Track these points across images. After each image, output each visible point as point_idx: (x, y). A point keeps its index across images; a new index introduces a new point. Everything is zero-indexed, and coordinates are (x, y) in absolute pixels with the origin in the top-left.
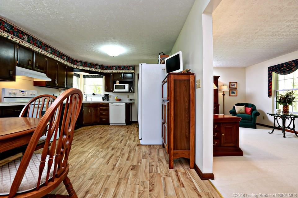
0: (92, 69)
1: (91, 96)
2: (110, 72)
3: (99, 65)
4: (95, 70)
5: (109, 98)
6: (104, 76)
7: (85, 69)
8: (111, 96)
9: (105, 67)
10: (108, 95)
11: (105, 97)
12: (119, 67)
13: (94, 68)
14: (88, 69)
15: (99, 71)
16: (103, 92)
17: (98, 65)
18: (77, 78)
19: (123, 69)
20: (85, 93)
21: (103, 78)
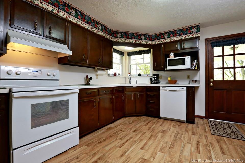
0: (135, 41)
1: (137, 77)
2: (160, 42)
3: (145, 35)
4: (139, 42)
5: (159, 80)
6: (152, 50)
7: (127, 41)
8: (161, 76)
9: (153, 37)
10: (157, 75)
11: (153, 78)
12: (173, 33)
13: (138, 39)
14: (131, 41)
15: (145, 42)
16: (150, 72)
17: (143, 35)
18: (121, 57)
19: (180, 35)
20: (129, 74)
21: (150, 53)
